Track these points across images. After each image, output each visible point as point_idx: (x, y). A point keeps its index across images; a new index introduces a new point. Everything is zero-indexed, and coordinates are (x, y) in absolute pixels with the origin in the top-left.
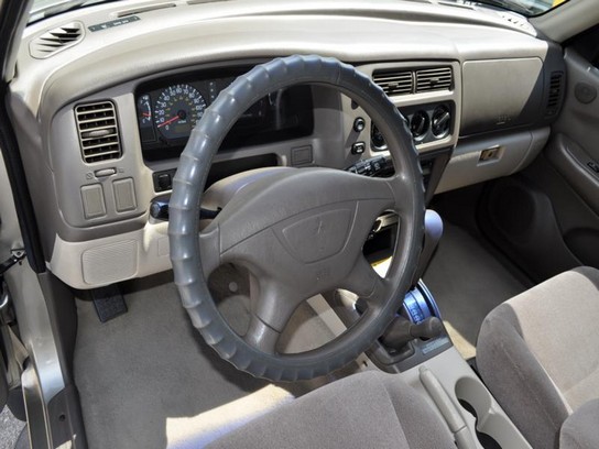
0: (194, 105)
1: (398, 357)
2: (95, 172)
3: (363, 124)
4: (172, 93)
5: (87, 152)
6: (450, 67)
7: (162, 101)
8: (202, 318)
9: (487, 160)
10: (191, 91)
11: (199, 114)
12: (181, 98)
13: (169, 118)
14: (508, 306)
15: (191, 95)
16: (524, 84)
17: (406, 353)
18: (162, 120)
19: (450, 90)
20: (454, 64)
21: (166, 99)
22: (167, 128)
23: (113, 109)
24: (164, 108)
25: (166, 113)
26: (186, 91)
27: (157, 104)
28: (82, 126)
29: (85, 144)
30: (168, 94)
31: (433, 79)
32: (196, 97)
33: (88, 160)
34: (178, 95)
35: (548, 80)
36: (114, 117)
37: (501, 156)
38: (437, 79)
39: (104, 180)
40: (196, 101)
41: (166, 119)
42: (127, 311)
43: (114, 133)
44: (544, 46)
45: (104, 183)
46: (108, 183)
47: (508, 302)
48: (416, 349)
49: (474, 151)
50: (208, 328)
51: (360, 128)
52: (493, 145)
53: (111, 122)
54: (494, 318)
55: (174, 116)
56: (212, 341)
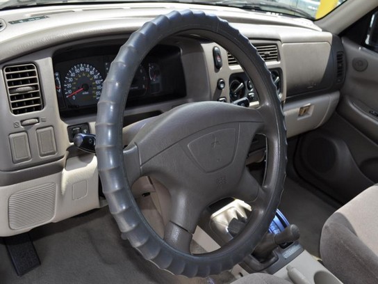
0: (94, 80)
1: (266, 264)
2: (22, 121)
3: (223, 83)
4: (77, 71)
5: (14, 105)
6: (276, 44)
7: (70, 77)
8: (129, 223)
9: (303, 116)
10: (91, 70)
11: (99, 87)
12: (84, 75)
13: (75, 90)
14: (339, 214)
15: (92, 73)
16: (321, 60)
17: (273, 260)
18: (70, 92)
19: (278, 60)
20: (278, 42)
21: (72, 75)
22: (74, 98)
23: (35, 70)
24: (71, 83)
25: (73, 86)
26: (87, 69)
27: (65, 79)
28: (10, 84)
29: (12, 98)
30: (74, 71)
31: (266, 53)
32: (96, 74)
33: (15, 112)
34: (81, 72)
35: (335, 58)
36: (38, 83)
37: (311, 112)
38: (269, 53)
39: (28, 129)
40: (95, 77)
41: (73, 91)
42: (40, 263)
43: (37, 89)
44: (329, 35)
45: (29, 131)
46: (32, 131)
47: (338, 211)
48: (279, 255)
49: (295, 108)
50: (134, 231)
51: (222, 86)
52: (307, 103)
53: (34, 80)
54: (331, 224)
55: (79, 88)
56: (137, 244)
